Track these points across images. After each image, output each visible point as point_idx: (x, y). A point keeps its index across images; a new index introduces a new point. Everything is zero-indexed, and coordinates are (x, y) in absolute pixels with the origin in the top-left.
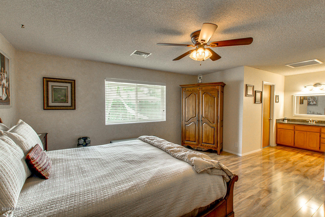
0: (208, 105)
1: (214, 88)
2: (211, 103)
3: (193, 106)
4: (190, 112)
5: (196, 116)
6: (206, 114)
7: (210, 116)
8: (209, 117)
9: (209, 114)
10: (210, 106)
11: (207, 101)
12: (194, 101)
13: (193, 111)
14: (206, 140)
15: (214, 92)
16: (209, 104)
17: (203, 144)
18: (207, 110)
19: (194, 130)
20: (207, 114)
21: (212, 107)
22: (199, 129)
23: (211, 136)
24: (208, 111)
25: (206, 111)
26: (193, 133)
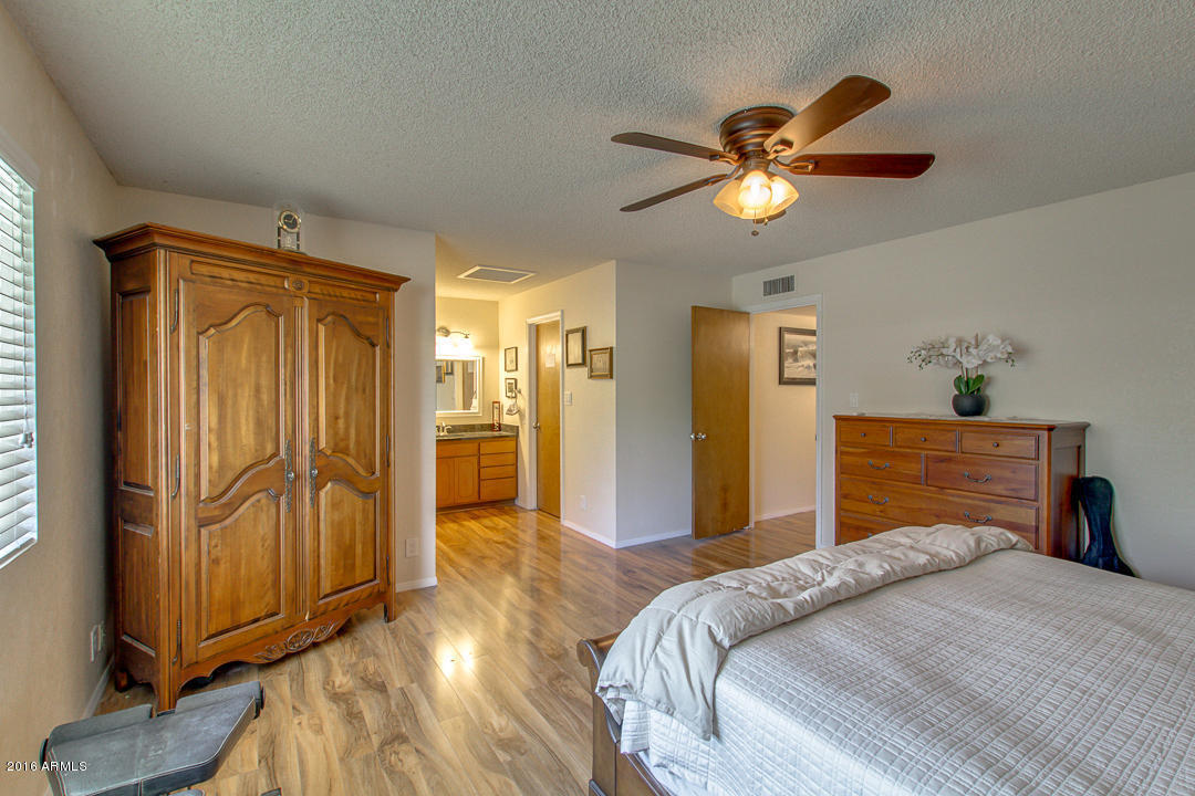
0: (345, 386)
1: (370, 297)
2: (358, 375)
3: (258, 390)
4: (236, 426)
5: (276, 454)
6: (336, 433)
7: (358, 442)
8: (352, 446)
9: (353, 432)
10: (357, 389)
11: (341, 358)
12: (264, 358)
13: (259, 423)
14: (341, 571)
15: (371, 319)
16: (349, 381)
17: (321, 602)
18: (341, 412)
19: (270, 542)
20: (342, 431)
21: (364, 390)
22: (296, 531)
23: (364, 544)
24: (347, 414)
25: (337, 418)
26: (263, 564)
